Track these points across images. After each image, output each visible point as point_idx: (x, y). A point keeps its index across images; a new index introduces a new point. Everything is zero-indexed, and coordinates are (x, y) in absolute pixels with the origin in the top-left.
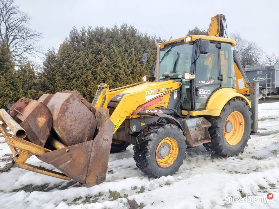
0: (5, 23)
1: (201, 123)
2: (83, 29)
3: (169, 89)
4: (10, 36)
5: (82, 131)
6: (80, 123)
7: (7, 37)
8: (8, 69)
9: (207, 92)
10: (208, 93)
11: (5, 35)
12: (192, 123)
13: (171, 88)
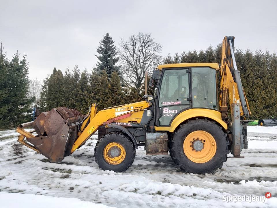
0: (143, 54)
1: (162, 137)
2: (177, 55)
3: (138, 107)
4: (146, 64)
5: (57, 130)
6: (56, 125)
7: (144, 65)
8: (116, 91)
9: (172, 112)
10: (174, 113)
11: (143, 63)
12: (152, 136)
13: (140, 107)
